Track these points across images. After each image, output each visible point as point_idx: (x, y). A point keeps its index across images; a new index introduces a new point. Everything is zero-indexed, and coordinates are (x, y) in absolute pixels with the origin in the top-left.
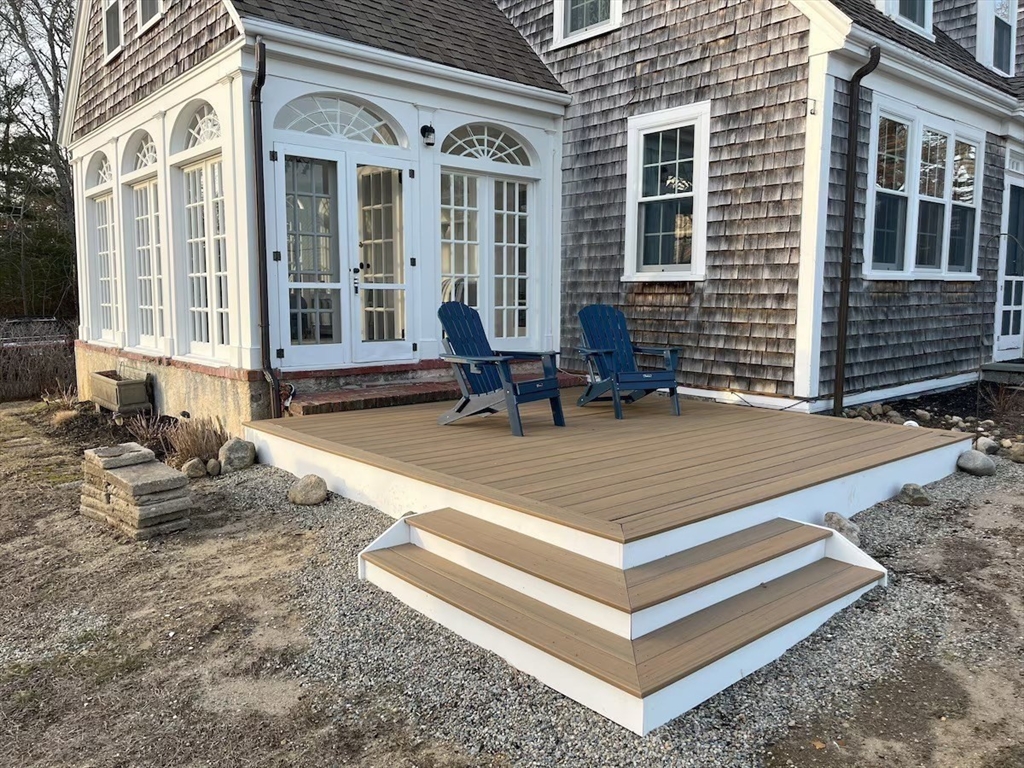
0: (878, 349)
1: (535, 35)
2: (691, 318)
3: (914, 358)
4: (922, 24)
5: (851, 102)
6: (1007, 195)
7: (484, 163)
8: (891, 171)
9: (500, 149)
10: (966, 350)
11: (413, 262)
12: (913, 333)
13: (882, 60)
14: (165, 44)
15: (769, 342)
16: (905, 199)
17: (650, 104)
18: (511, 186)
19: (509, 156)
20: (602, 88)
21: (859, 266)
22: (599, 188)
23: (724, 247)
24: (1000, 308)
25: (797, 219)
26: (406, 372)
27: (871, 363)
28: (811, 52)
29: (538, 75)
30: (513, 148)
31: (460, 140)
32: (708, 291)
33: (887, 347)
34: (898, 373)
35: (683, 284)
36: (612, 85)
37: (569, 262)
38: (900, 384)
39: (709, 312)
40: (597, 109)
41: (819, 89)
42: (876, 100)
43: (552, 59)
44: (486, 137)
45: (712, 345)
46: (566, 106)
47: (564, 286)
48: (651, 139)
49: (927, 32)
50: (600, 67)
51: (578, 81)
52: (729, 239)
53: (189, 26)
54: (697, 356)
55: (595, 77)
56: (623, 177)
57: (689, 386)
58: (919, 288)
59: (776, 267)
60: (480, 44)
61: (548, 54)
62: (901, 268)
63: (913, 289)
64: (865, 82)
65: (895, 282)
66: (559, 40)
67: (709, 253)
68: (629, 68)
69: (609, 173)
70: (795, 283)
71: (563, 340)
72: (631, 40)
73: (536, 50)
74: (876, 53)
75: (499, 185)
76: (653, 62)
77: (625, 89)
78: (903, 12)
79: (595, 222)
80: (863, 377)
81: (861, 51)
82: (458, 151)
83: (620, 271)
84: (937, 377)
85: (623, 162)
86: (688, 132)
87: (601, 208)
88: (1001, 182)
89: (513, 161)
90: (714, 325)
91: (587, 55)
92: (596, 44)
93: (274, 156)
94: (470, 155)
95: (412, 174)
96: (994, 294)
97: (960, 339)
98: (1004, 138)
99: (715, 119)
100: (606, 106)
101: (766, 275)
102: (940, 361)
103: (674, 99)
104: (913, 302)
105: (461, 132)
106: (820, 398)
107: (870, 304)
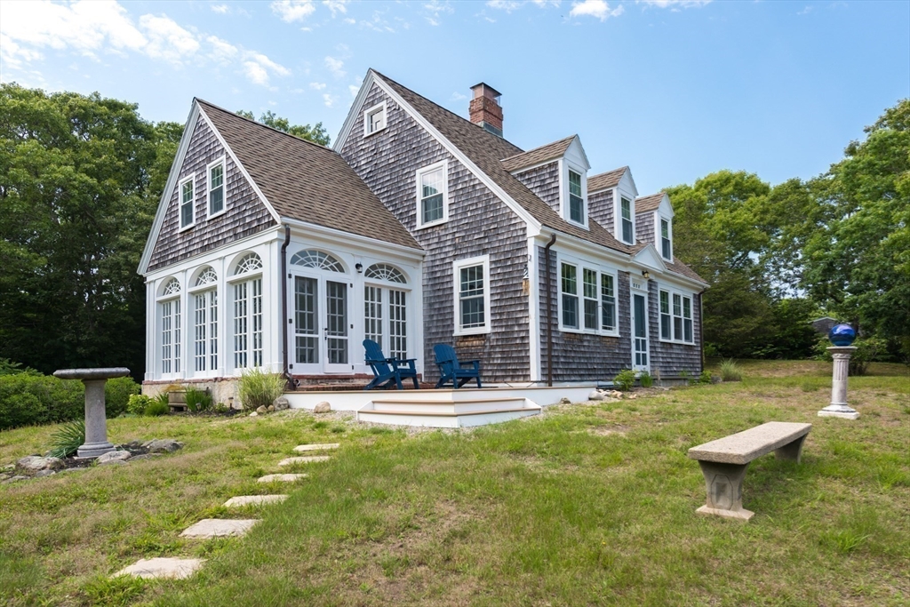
0: (569, 363)
1: (407, 223)
2: (486, 351)
3: (588, 369)
4: (583, 223)
5: (547, 256)
6: (632, 299)
7: (384, 282)
8: (569, 286)
9: (392, 275)
10: (617, 369)
11: (352, 326)
12: (587, 358)
13: (557, 239)
14: (227, 225)
15: (518, 358)
16: (577, 298)
17: (463, 256)
18: (397, 293)
19: (396, 279)
20: (441, 248)
21: (556, 325)
22: (441, 293)
23: (498, 318)
24: (634, 352)
25: (527, 304)
26: (349, 379)
27: (566, 369)
28: (528, 236)
29: (408, 241)
30: (397, 275)
31: (373, 271)
32: (493, 337)
33: (574, 363)
34: (581, 375)
35: (481, 335)
36: (445, 247)
37: (427, 329)
38: (582, 381)
39: (492, 347)
40: (438, 257)
41: (532, 251)
42: (559, 256)
43: (416, 234)
44: (385, 270)
45: (495, 362)
46: (424, 256)
47: (425, 340)
48: (464, 271)
49: (586, 226)
50: (439, 239)
51: (429, 245)
52: (501, 314)
53: (244, 218)
54: (489, 368)
55: (437, 243)
56: (452, 288)
57: (486, 382)
58: (588, 338)
59: (520, 325)
60: (382, 227)
61: (414, 232)
62: (578, 328)
63: (585, 338)
64: (551, 248)
65: (575, 334)
66: (419, 225)
67: (492, 321)
68: (453, 240)
69: (445, 287)
70: (528, 331)
71: (425, 367)
72: (453, 228)
73: (408, 230)
74: (554, 237)
75: (392, 292)
76: (463, 237)
77: (451, 249)
78: (572, 218)
79: (439, 309)
80: (563, 375)
81: (548, 236)
82: (372, 276)
83: (452, 331)
84: (602, 380)
85: (451, 281)
86: (480, 268)
87: (442, 302)
88: (629, 293)
89: (399, 281)
90: (495, 353)
91: (433, 233)
92: (438, 229)
93: (290, 276)
94: (378, 278)
95: (351, 285)
96: (630, 344)
97: (613, 364)
98: (628, 273)
99: (491, 263)
100: (443, 256)
101: (516, 329)
102: (603, 372)
103: (473, 254)
104: (586, 344)
105: (373, 267)
106: (542, 381)
107: (563, 342)
